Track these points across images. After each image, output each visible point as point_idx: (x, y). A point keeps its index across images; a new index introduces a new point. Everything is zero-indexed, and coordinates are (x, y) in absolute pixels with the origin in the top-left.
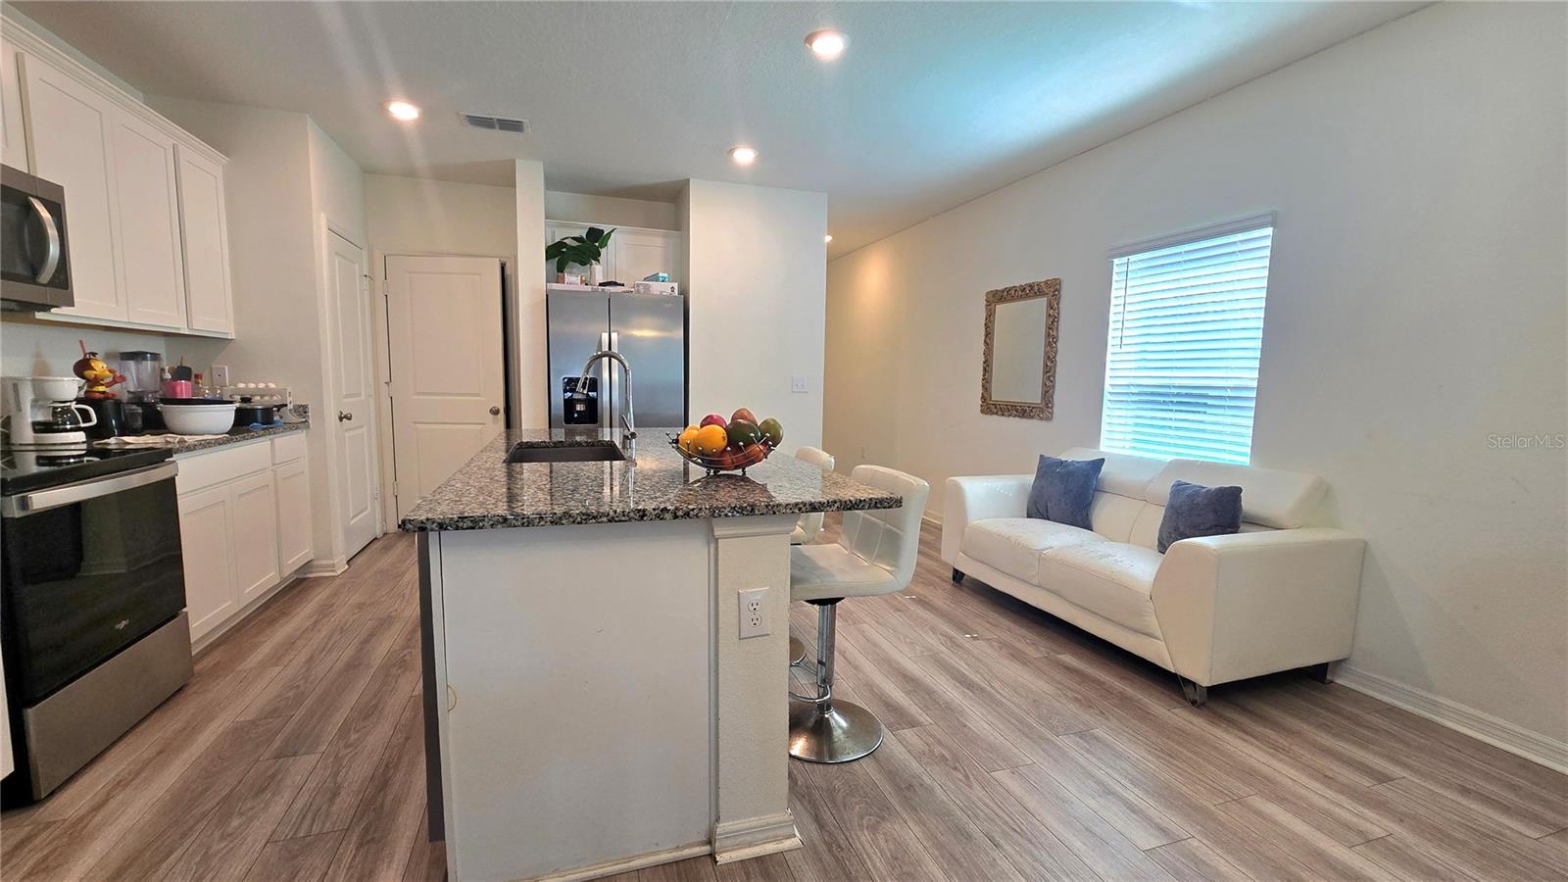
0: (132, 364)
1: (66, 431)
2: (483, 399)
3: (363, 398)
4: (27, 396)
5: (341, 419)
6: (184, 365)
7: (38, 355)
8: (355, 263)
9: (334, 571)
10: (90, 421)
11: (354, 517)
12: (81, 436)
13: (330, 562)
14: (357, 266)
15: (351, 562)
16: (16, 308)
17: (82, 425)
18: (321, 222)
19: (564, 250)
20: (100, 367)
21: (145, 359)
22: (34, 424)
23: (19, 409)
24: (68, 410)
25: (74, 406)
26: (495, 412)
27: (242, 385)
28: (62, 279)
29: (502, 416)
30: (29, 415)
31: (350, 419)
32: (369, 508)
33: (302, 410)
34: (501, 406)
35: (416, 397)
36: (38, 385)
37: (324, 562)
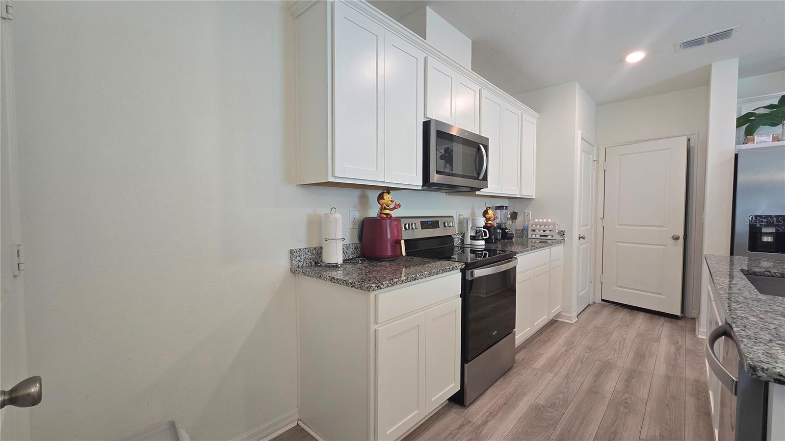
0: (499, 211)
1: (479, 240)
2: (667, 229)
3: (589, 227)
4: (470, 225)
5: (580, 238)
6: (515, 211)
7: (473, 209)
8: (590, 154)
9: (570, 320)
10: (486, 236)
11: (581, 292)
12: (483, 242)
13: (569, 315)
14: (591, 156)
15: (579, 317)
16: (469, 190)
17: (484, 238)
18: (579, 134)
19: (753, 118)
20: (491, 213)
21: (503, 209)
22: (471, 236)
23: (467, 230)
24: (480, 231)
25: (482, 229)
26: (676, 238)
27: (536, 220)
28: (485, 178)
29: (681, 241)
30: (470, 233)
31: (584, 239)
32: (588, 287)
33: (562, 233)
34: (681, 234)
35: (618, 227)
36: (473, 220)
37: (566, 314)
